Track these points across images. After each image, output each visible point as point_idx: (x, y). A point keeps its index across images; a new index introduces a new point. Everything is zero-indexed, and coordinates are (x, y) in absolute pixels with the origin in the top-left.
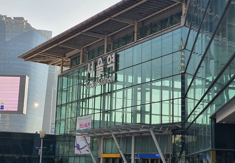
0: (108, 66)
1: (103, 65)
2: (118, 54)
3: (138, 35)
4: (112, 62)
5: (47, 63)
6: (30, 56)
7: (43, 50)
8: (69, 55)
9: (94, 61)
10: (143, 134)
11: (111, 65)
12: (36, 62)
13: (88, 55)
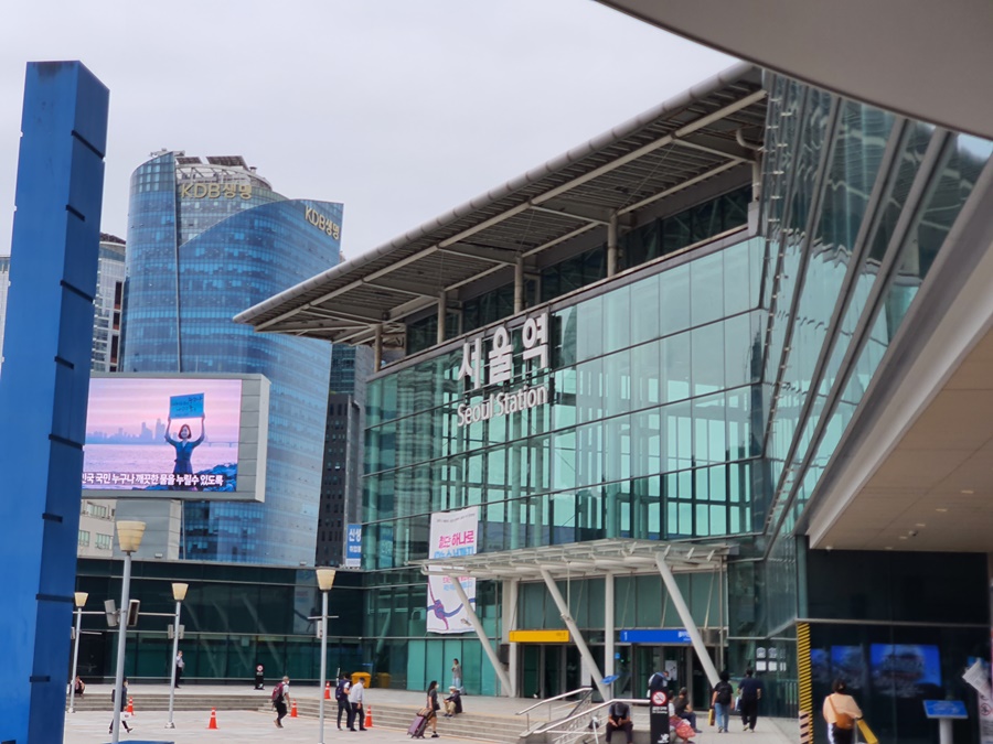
0: (527, 355)
1: (510, 348)
3: (617, 259)
4: (538, 343)
5: (329, 337)
6: (272, 318)
7: (314, 298)
8: (402, 313)
9: (482, 334)
10: (639, 571)
11: (536, 352)
12: (294, 333)
13: (464, 317)
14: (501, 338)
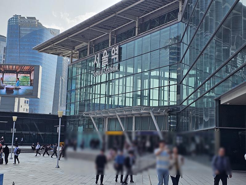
0: (112, 58)
2: (121, 46)
3: (138, 31)
4: (116, 54)
5: (58, 54)
6: (43, 48)
7: (54, 43)
8: (78, 48)
9: (100, 52)
11: (115, 57)
12: (49, 53)
13: (95, 49)
14: (105, 53)
